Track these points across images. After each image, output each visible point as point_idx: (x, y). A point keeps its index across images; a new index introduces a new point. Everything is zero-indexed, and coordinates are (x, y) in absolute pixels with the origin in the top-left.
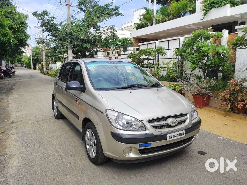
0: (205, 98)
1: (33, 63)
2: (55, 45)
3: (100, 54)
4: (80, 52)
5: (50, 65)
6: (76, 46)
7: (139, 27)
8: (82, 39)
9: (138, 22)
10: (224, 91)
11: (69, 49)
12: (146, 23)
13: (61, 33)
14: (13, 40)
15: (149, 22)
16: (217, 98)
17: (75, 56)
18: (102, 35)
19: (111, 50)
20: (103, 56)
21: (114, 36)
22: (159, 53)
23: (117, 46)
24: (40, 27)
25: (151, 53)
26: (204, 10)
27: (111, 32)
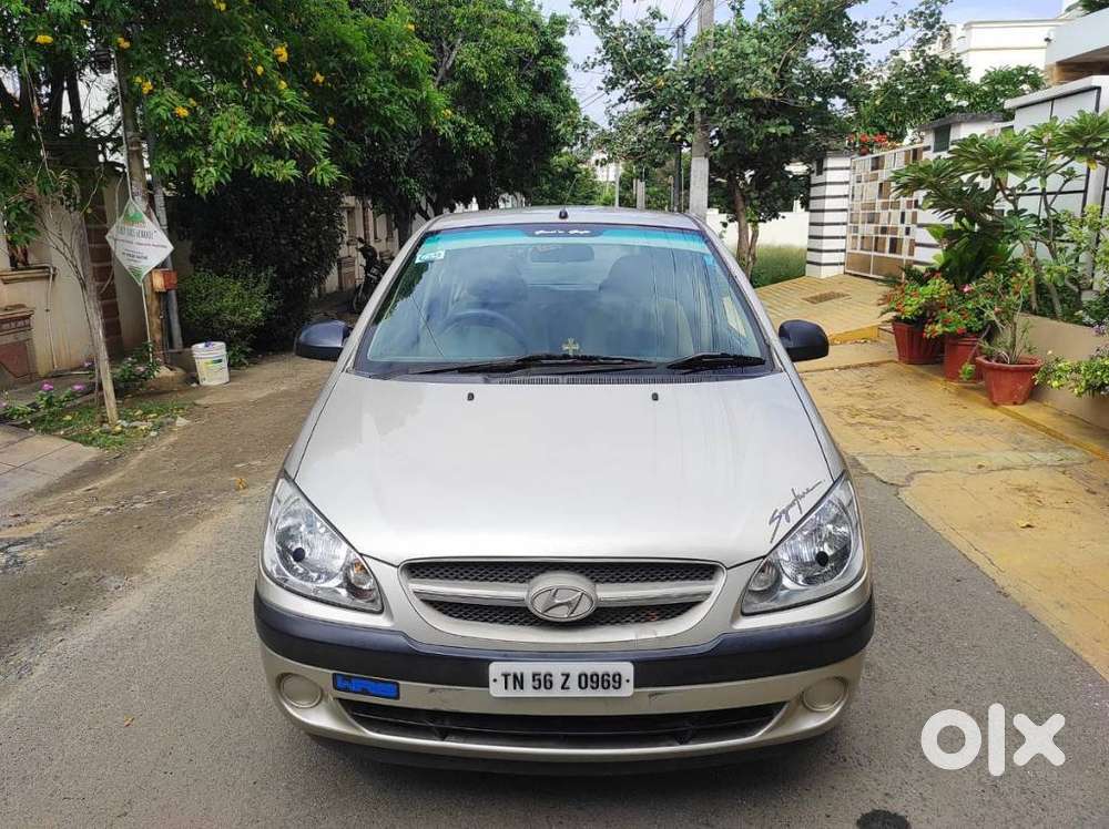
3: (842, 169)
8: (757, 100)
11: (694, 151)
14: (474, 133)
20: (853, 178)
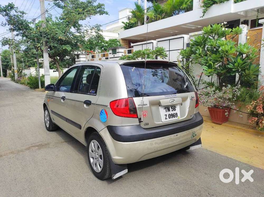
0: (226, 112)
1: (3, 69)
2: (26, 47)
3: (84, 58)
4: (59, 55)
5: (23, 71)
6: (53, 48)
7: (128, 26)
8: (61, 40)
9: (126, 21)
10: (252, 103)
11: (44, 51)
12: (135, 22)
13: (34, 32)
15: (140, 21)
16: (242, 112)
17: (53, 60)
18: (85, 35)
19: (96, 53)
20: (87, 60)
21: (99, 37)
22: (160, 55)
23: (103, 49)
24: (6, 24)
25: (149, 56)
26: (203, 6)
27: (96, 32)
